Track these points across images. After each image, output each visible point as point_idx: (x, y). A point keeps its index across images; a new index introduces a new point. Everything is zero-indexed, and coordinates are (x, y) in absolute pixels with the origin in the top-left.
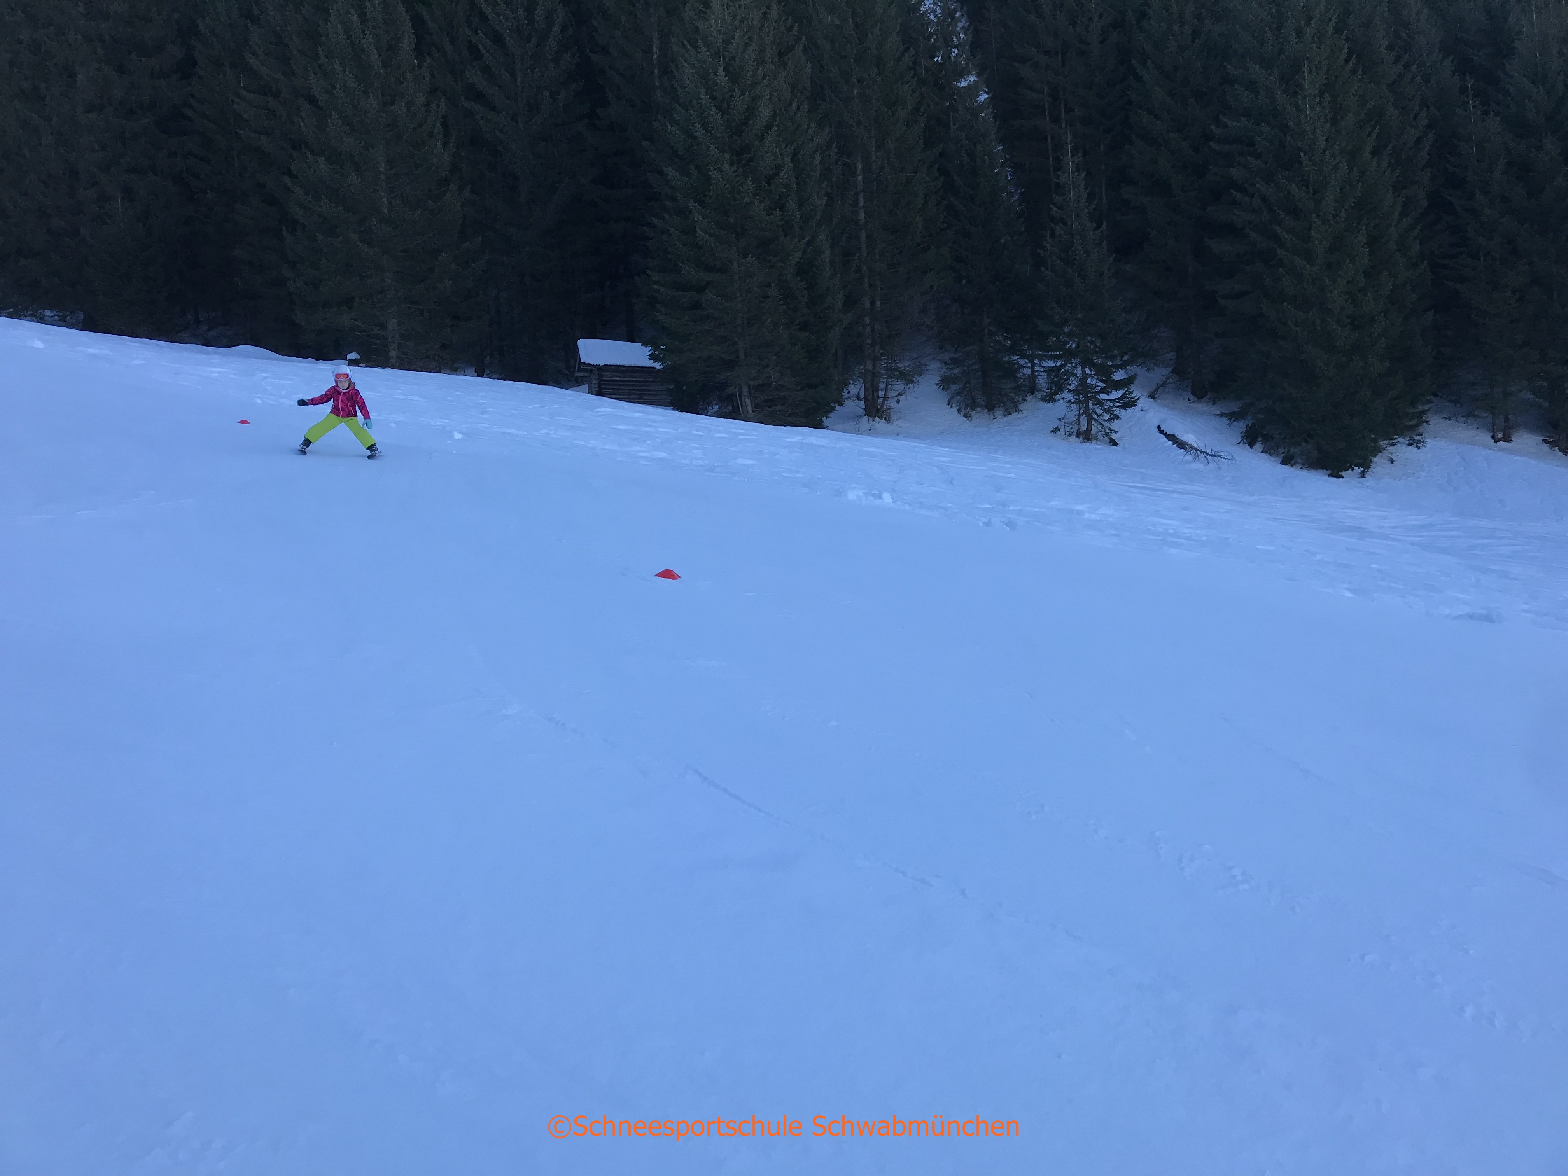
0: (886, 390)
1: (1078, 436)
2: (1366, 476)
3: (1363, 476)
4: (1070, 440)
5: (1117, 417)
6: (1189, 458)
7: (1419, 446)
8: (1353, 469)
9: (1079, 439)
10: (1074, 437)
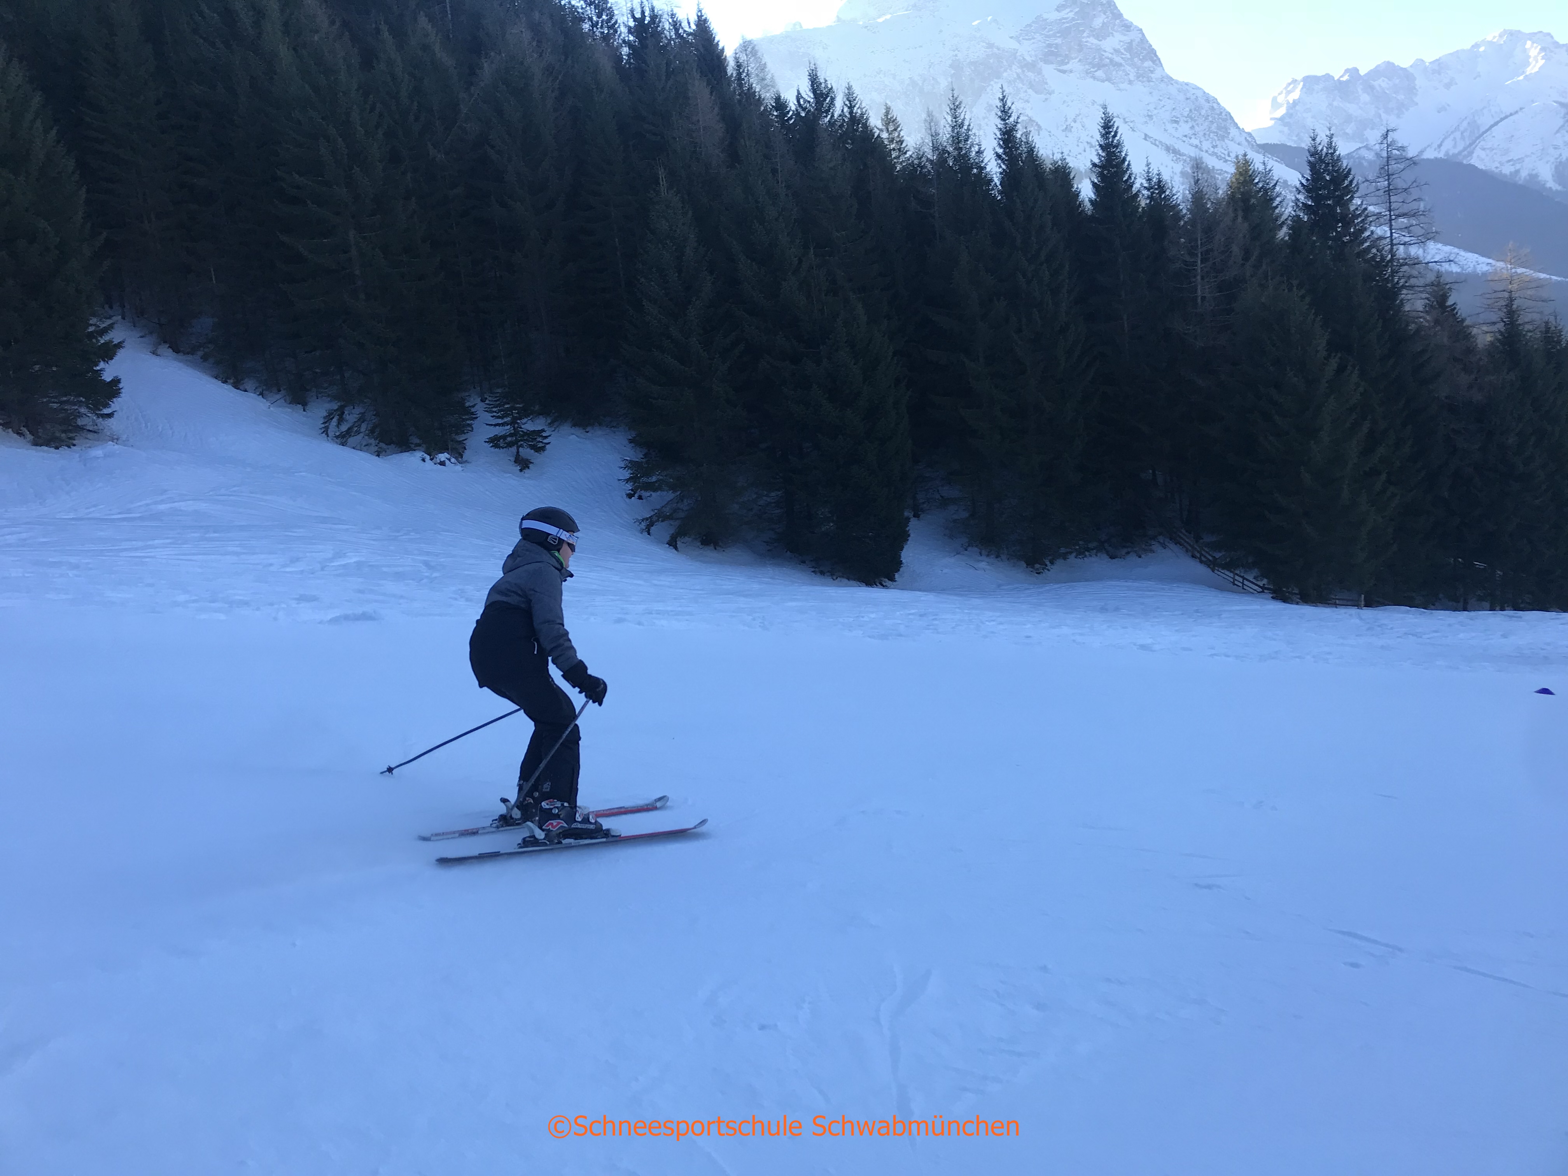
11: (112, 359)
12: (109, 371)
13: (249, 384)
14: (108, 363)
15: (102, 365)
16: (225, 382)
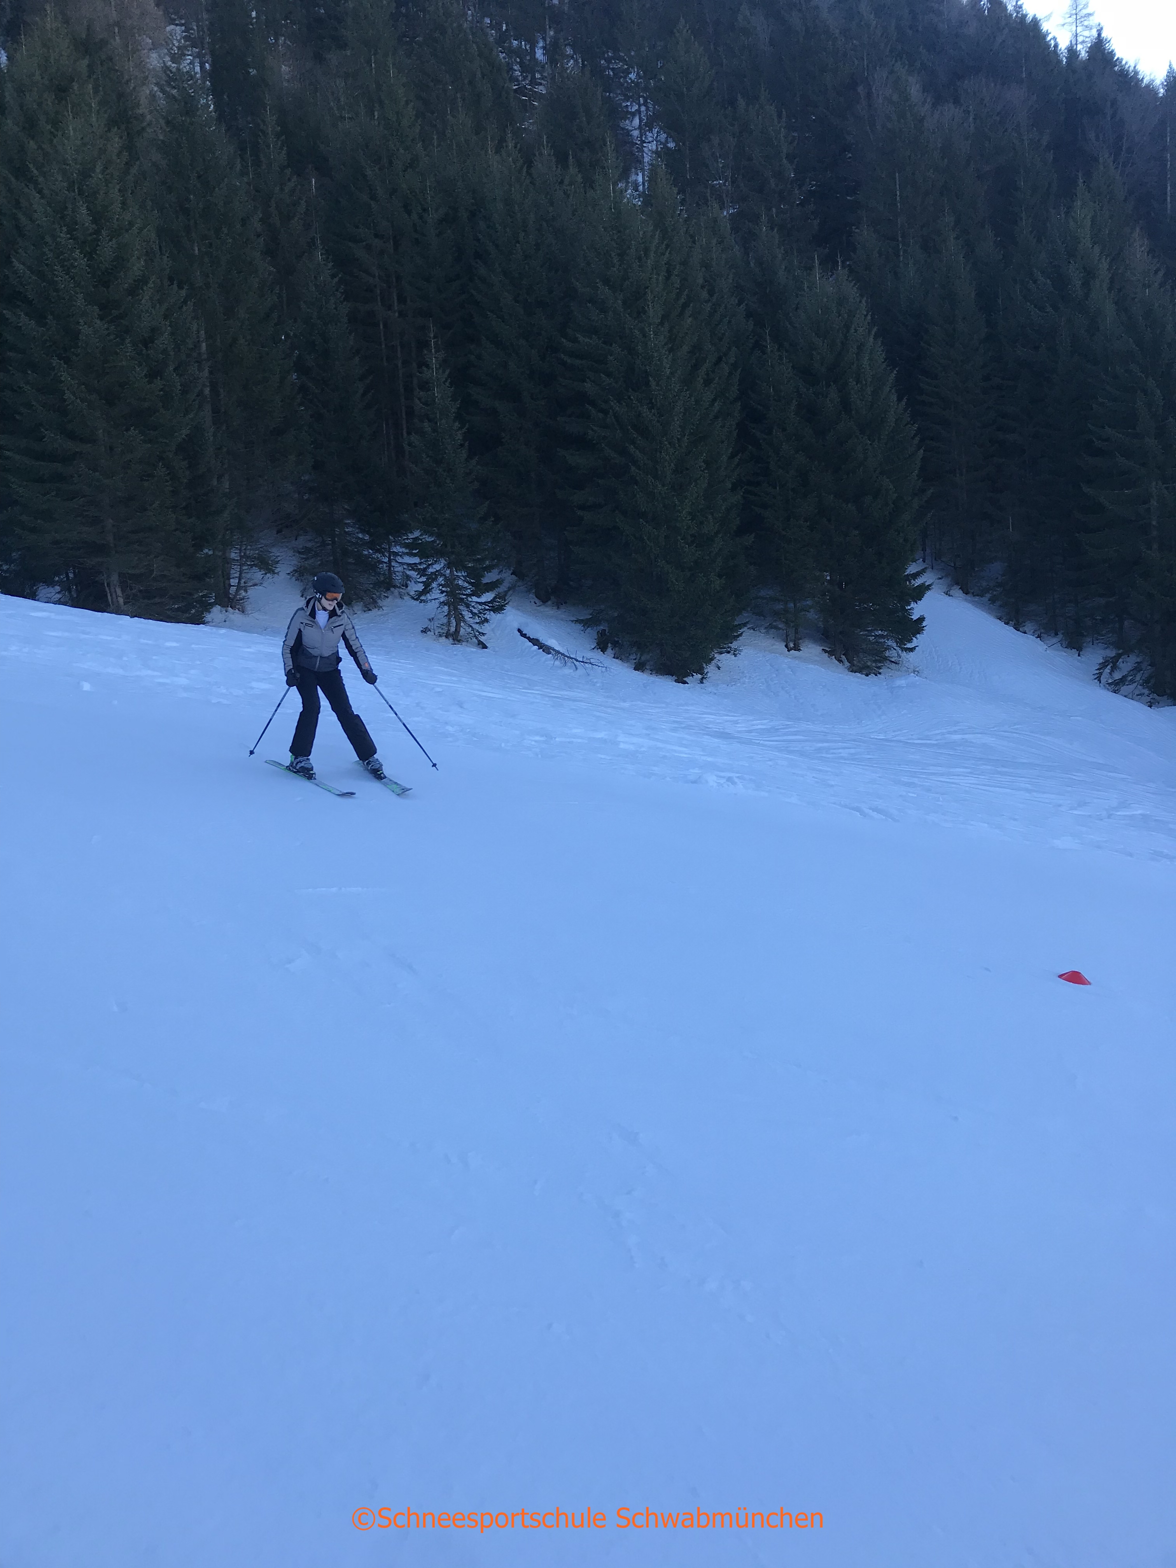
0: (240, 579)
1: (447, 637)
2: (704, 682)
3: (702, 683)
4: (441, 641)
5: (486, 620)
6: (557, 663)
7: (737, 654)
8: (693, 675)
9: (449, 640)
10: (444, 638)
11: (920, 600)
12: (917, 610)
13: (1029, 626)
14: (917, 603)
15: (913, 605)
16: (1007, 623)
